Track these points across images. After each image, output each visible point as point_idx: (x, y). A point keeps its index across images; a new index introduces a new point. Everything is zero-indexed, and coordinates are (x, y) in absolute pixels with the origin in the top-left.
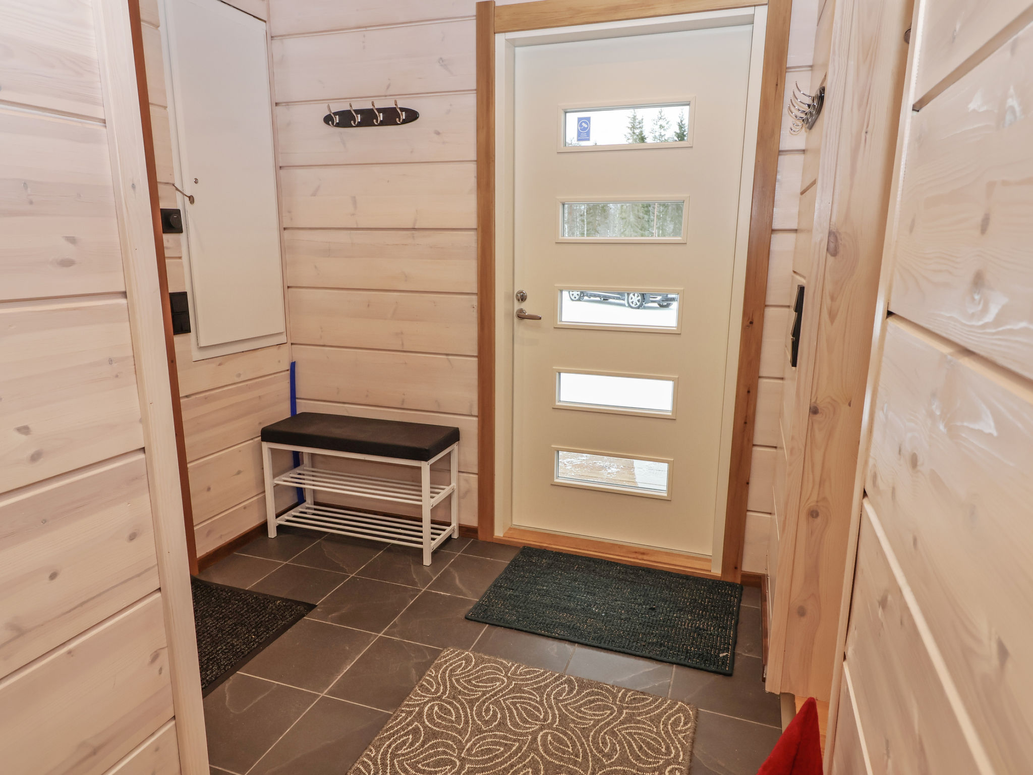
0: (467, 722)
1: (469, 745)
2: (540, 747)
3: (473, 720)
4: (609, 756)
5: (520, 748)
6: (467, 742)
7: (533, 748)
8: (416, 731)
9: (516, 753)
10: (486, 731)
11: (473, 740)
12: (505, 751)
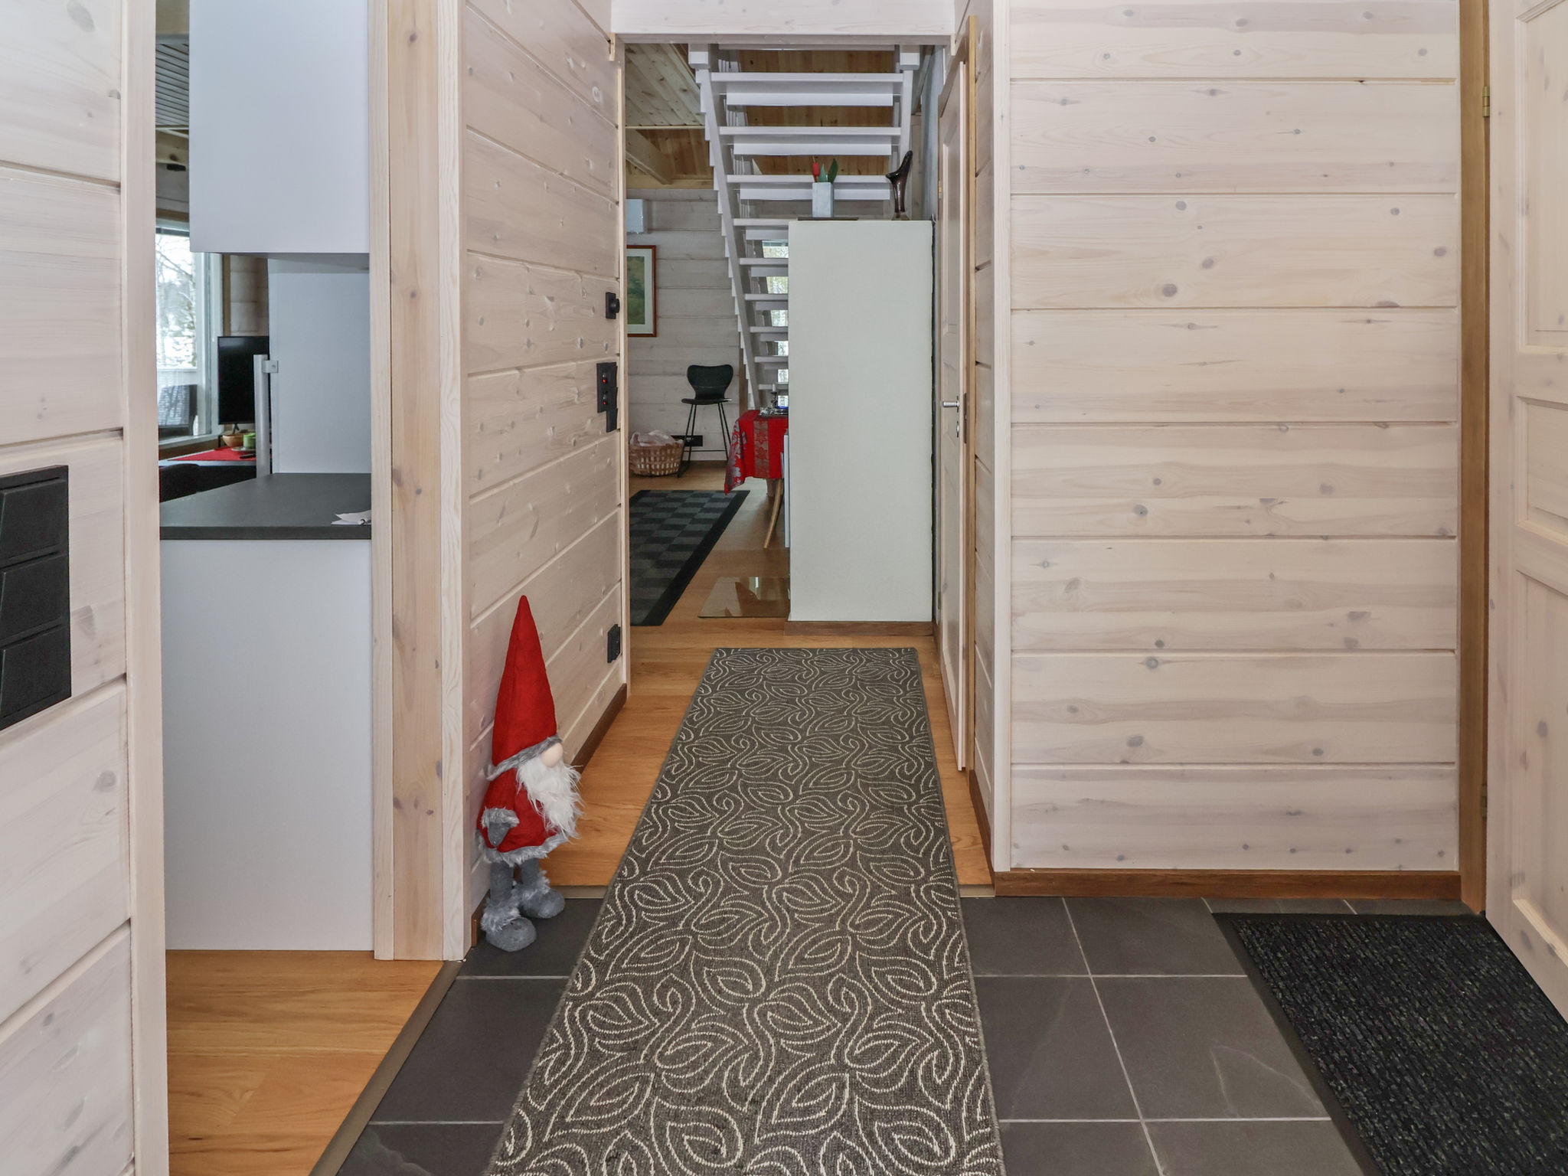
0: (870, 1135)
1: (847, 1095)
2: (735, 1127)
3: (862, 1144)
4: (623, 1145)
5: (768, 1115)
6: (851, 1101)
7: (747, 1120)
8: (940, 1092)
9: (771, 1105)
10: (832, 1129)
11: (844, 1106)
12: (788, 1101)
